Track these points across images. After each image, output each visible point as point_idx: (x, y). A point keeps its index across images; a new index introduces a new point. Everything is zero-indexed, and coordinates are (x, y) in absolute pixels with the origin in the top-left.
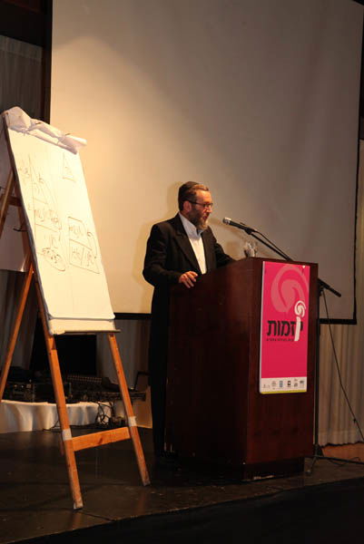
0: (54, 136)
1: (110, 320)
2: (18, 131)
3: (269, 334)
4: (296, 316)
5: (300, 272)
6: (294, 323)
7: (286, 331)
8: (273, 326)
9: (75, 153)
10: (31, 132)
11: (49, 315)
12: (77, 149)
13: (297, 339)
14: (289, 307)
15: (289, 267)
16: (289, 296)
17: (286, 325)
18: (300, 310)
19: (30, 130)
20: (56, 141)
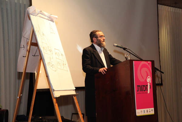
0: (46, 16)
1: (73, 90)
2: (34, 15)
3: (138, 91)
4: (148, 83)
5: (148, 64)
6: (147, 86)
7: (144, 89)
8: (139, 87)
9: (54, 22)
10: (38, 15)
11: (53, 90)
12: (54, 20)
13: (149, 92)
14: (145, 79)
15: (143, 62)
16: (144, 75)
17: (144, 87)
18: (149, 80)
19: (38, 14)
20: (46, 18)
